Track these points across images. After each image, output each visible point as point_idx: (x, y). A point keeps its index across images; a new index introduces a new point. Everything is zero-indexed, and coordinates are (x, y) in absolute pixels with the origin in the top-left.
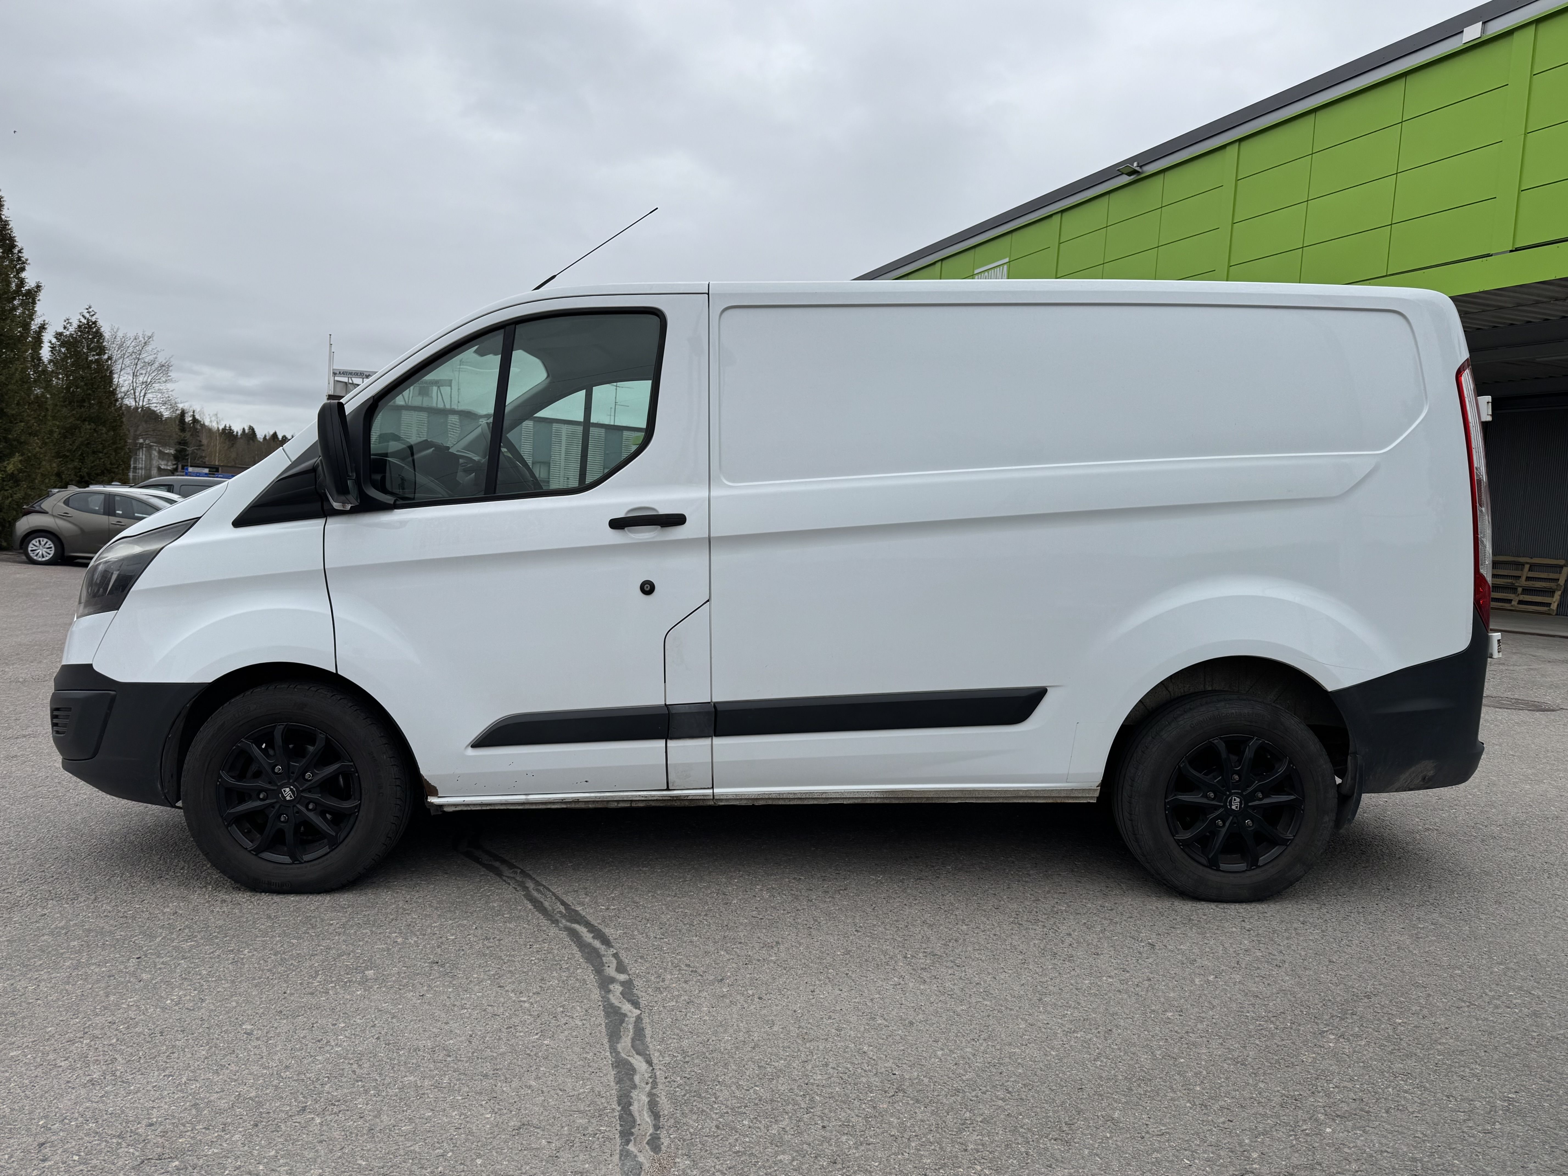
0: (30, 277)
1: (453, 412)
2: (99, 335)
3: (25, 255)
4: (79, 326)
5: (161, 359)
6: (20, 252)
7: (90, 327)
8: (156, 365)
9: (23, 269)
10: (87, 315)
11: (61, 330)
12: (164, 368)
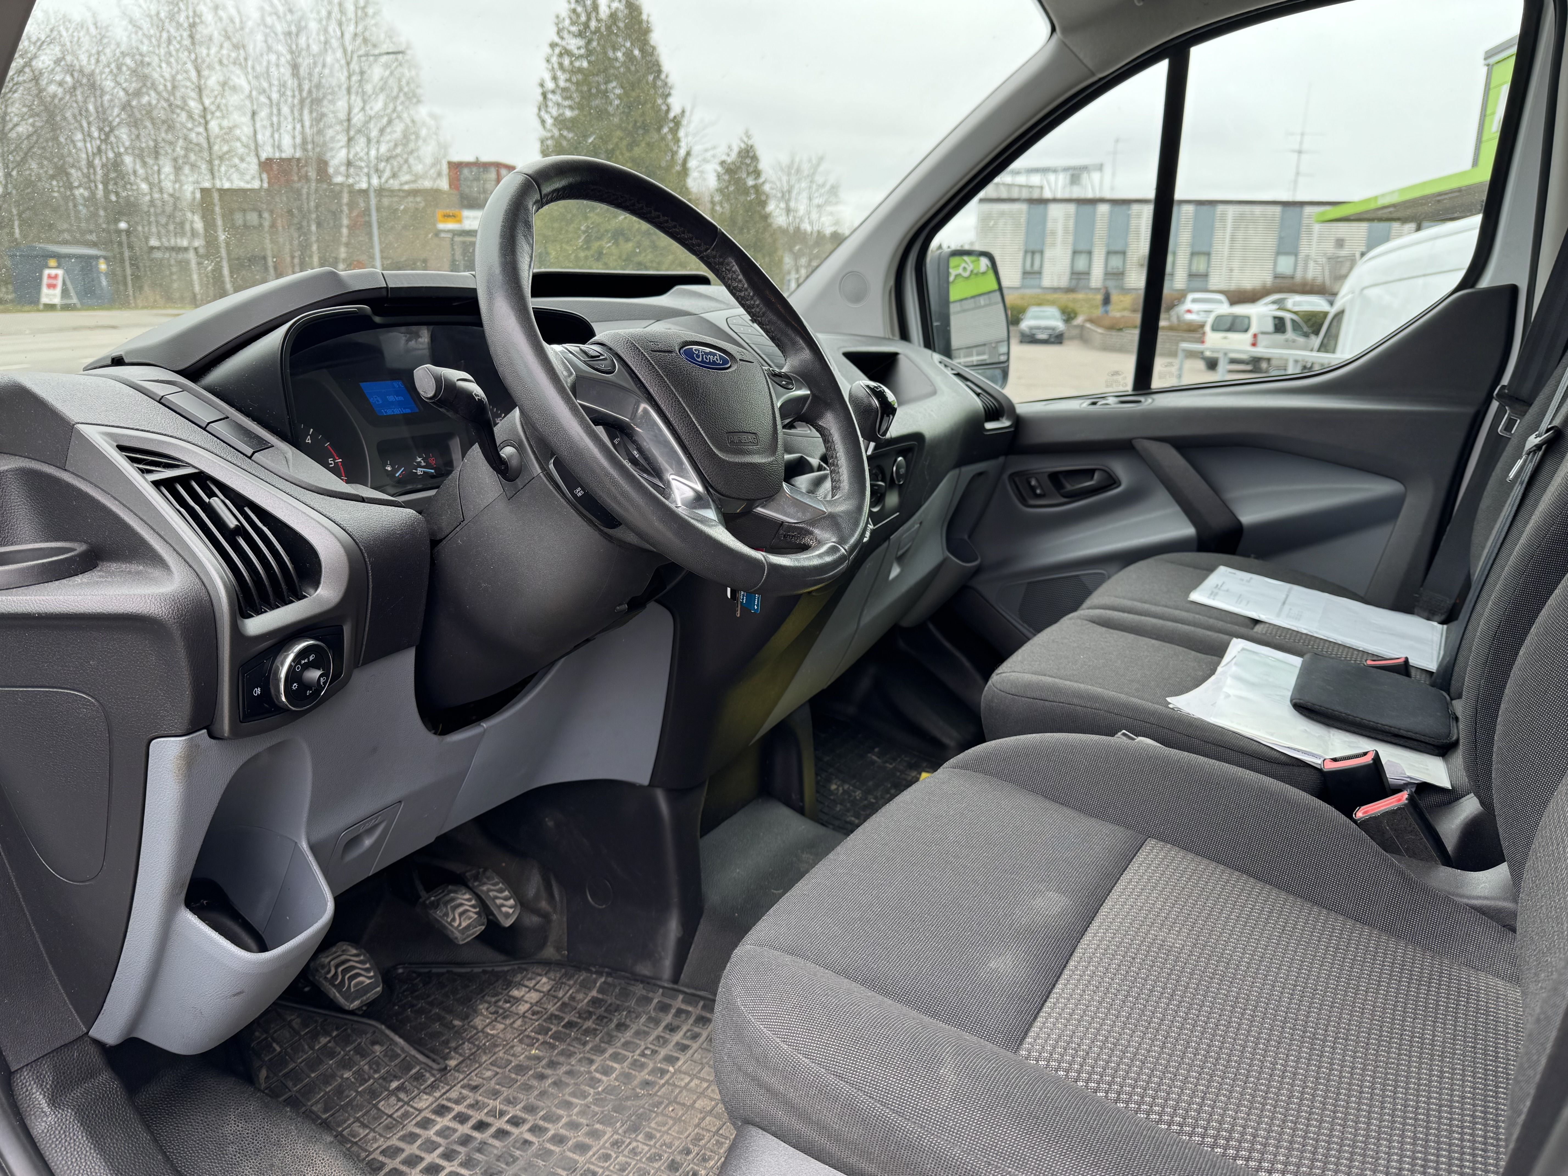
0: (676, 103)
1: (1102, 201)
2: (755, 158)
3: (670, 81)
4: (740, 152)
5: (832, 180)
6: (667, 77)
7: (748, 152)
8: (828, 187)
9: (669, 95)
10: (746, 139)
11: (724, 158)
12: (834, 190)
